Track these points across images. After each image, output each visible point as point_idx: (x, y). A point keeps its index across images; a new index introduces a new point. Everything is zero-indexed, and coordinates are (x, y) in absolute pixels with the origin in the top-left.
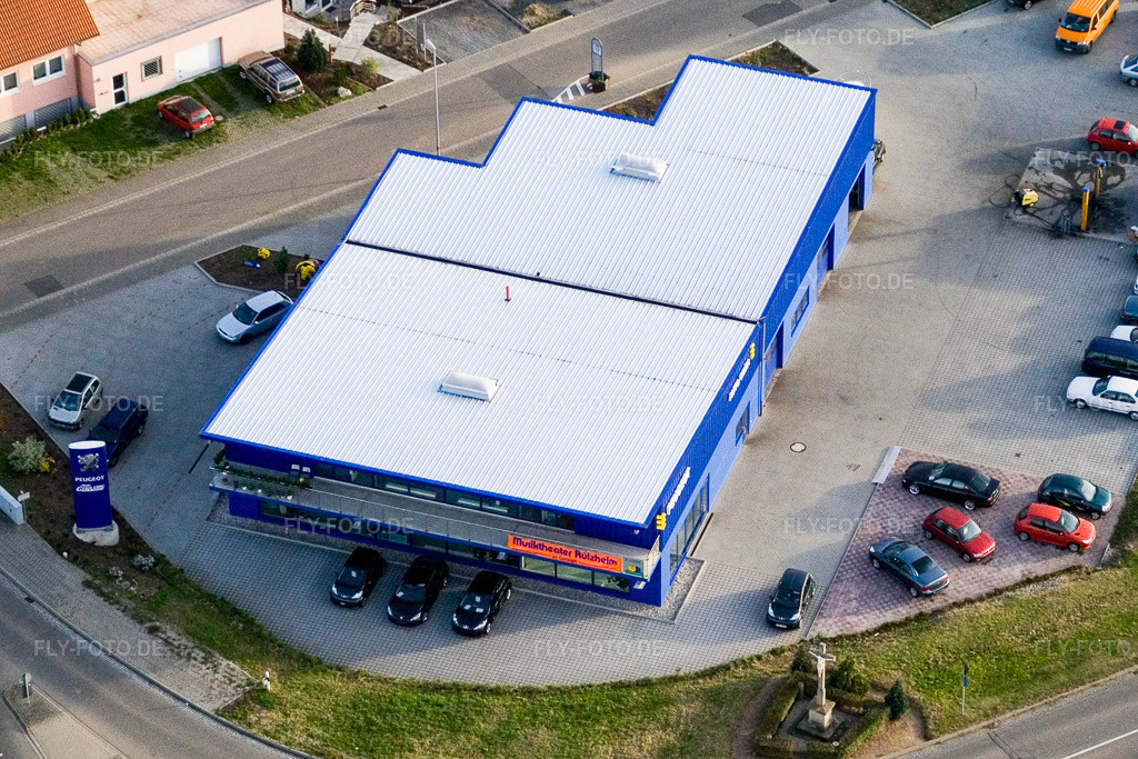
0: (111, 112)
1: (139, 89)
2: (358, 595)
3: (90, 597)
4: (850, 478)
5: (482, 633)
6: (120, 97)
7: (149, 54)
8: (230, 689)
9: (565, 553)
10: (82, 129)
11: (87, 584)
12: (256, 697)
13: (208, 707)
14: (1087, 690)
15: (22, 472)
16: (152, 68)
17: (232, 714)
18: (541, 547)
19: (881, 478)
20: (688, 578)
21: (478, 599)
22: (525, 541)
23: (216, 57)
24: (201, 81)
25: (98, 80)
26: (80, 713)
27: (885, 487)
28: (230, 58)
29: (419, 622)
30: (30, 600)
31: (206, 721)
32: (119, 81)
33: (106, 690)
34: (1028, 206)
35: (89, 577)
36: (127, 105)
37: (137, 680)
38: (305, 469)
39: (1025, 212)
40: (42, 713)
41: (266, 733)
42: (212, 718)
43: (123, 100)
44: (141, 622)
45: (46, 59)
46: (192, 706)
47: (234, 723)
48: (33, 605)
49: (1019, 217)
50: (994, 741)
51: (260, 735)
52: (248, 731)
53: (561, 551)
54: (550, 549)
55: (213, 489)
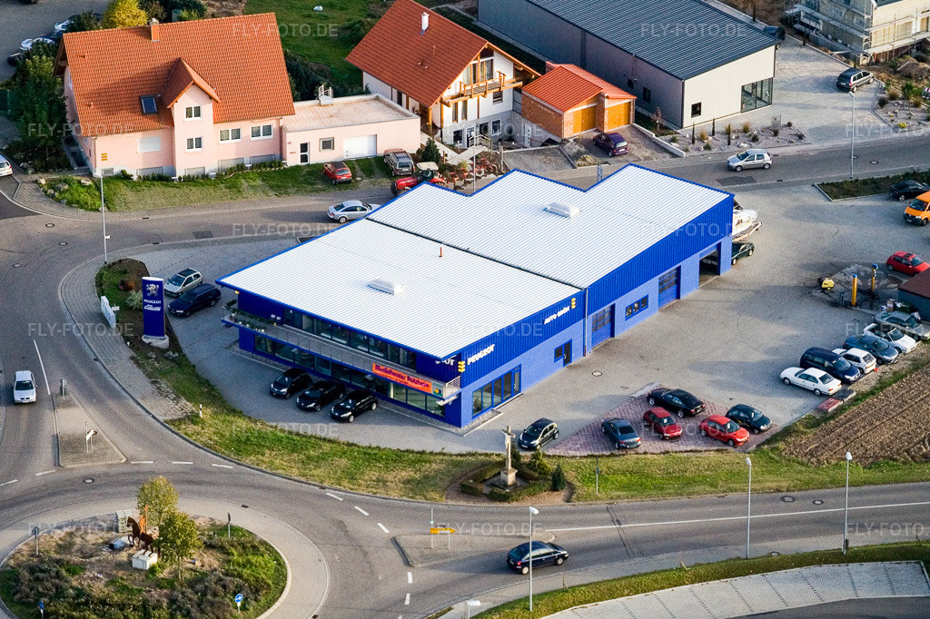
0: (297, 166)
1: (317, 156)
2: (285, 390)
3: (131, 364)
4: (620, 392)
5: (346, 420)
6: (304, 158)
7: (326, 134)
8: (180, 413)
9: (402, 377)
10: (274, 171)
11: (132, 358)
12: (193, 418)
13: (161, 419)
14: (684, 499)
15: (131, 308)
16: (328, 144)
17: (174, 424)
18: (390, 372)
19: (636, 395)
20: (486, 419)
21: (350, 401)
22: (382, 367)
23: (372, 148)
24: (359, 161)
25: (290, 143)
26: (90, 410)
27: (639, 398)
28: (381, 152)
29: (313, 410)
30: (96, 360)
31: (157, 424)
32: (304, 147)
33: (110, 403)
34: (826, 289)
35: (135, 355)
36: (308, 165)
37: (131, 401)
38: (278, 318)
39: (822, 292)
40: (68, 404)
41: (186, 434)
42: (162, 424)
43: (306, 161)
44: (150, 378)
45: (261, 124)
46: (154, 417)
47: (172, 427)
48: (97, 363)
49: (818, 294)
50: (608, 510)
51: (183, 435)
52: (178, 432)
53: (399, 376)
54: (394, 374)
55: (223, 321)
